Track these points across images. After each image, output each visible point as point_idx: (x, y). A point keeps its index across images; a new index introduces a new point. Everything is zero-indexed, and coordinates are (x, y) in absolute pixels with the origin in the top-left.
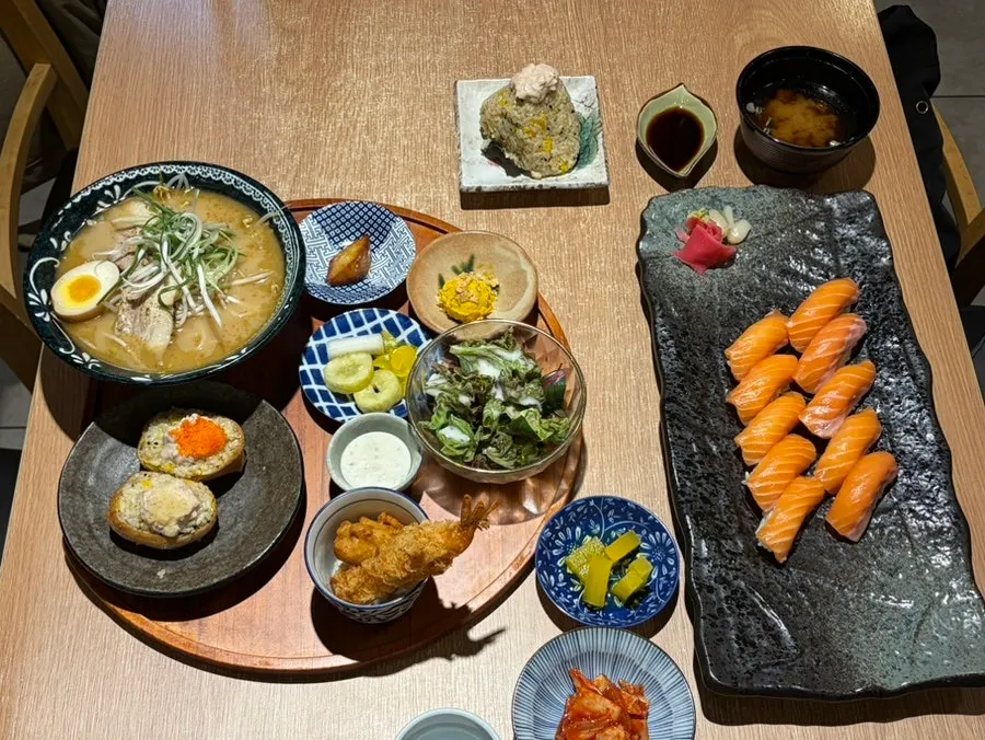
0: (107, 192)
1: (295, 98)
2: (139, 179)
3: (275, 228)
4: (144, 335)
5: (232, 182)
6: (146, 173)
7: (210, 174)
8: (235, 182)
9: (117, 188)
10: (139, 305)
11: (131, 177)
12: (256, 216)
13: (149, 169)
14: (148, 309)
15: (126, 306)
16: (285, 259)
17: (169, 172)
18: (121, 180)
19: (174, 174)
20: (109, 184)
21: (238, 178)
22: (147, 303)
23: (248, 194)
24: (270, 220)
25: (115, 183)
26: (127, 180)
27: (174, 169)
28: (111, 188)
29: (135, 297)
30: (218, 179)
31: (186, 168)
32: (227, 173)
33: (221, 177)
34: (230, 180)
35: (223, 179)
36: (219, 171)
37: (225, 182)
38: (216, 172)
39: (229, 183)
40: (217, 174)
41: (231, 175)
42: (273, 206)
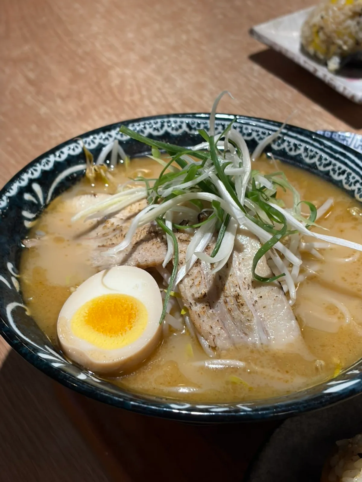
0: (27, 197)
2: (59, 167)
5: (185, 128)
6: (64, 157)
7: (148, 131)
8: (188, 125)
9: (36, 187)
10: (218, 297)
11: (48, 168)
13: (65, 150)
14: (237, 297)
15: (197, 308)
17: (93, 146)
18: (37, 175)
19: (100, 147)
20: (24, 183)
22: (230, 289)
24: (268, 148)
25: (31, 181)
26: (44, 172)
27: (98, 139)
28: (28, 189)
29: (204, 290)
30: (162, 132)
31: (113, 133)
32: (172, 119)
33: (166, 128)
34: (180, 127)
35: (169, 130)
36: (159, 120)
37: (174, 133)
38: (156, 123)
39: (180, 132)
40: (159, 125)
41: (178, 120)
42: (261, 130)
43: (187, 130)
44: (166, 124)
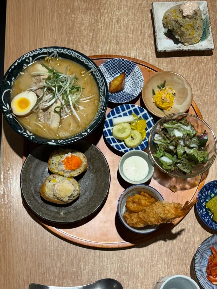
0: (27, 60)
1: (88, 8)
2: (39, 54)
3: (94, 76)
4: (49, 123)
5: (76, 56)
6: (41, 52)
7: (67, 52)
8: (77, 55)
9: (31, 58)
10: (46, 111)
11: (36, 54)
12: (86, 70)
13: (43, 50)
14: (50, 113)
15: (41, 111)
16: (99, 89)
17: (50, 51)
18: (32, 55)
19: (53, 52)
20: (27, 57)
21: (78, 54)
22: (49, 110)
23: (83, 61)
24: (92, 72)
25: (30, 56)
26: (34, 55)
27: (52, 50)
28: (28, 58)
29: (45, 107)
30: (70, 54)
31: (57, 50)
32: (74, 52)
33: (71, 53)
34: (75, 55)
35: (72, 54)
36: (71, 51)
37: (73, 56)
38: (69, 51)
39: (75, 56)
40: (70, 52)
41: (75, 53)
42: (93, 67)
43: (77, 57)
44: (72, 53)
